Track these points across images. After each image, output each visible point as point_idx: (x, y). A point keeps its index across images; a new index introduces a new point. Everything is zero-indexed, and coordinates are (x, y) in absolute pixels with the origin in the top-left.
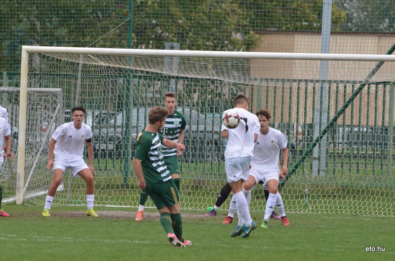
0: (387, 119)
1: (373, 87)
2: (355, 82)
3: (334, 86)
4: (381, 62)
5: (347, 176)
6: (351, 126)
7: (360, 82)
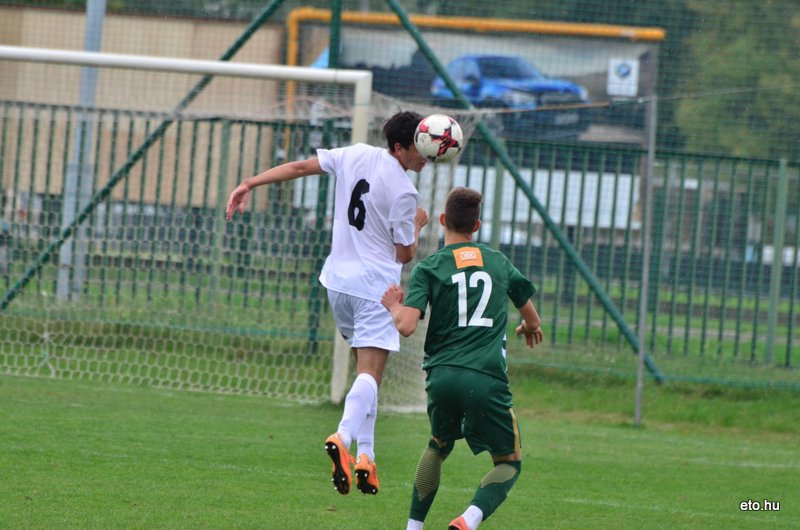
0: (213, 193)
1: (188, 126)
2: (153, 114)
3: (109, 120)
4: (207, 77)
5: (126, 304)
6: (141, 204)
7: (164, 114)
